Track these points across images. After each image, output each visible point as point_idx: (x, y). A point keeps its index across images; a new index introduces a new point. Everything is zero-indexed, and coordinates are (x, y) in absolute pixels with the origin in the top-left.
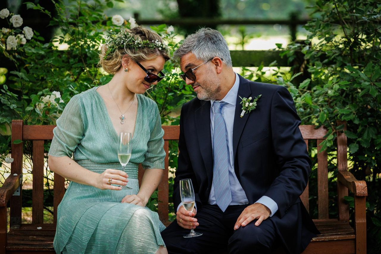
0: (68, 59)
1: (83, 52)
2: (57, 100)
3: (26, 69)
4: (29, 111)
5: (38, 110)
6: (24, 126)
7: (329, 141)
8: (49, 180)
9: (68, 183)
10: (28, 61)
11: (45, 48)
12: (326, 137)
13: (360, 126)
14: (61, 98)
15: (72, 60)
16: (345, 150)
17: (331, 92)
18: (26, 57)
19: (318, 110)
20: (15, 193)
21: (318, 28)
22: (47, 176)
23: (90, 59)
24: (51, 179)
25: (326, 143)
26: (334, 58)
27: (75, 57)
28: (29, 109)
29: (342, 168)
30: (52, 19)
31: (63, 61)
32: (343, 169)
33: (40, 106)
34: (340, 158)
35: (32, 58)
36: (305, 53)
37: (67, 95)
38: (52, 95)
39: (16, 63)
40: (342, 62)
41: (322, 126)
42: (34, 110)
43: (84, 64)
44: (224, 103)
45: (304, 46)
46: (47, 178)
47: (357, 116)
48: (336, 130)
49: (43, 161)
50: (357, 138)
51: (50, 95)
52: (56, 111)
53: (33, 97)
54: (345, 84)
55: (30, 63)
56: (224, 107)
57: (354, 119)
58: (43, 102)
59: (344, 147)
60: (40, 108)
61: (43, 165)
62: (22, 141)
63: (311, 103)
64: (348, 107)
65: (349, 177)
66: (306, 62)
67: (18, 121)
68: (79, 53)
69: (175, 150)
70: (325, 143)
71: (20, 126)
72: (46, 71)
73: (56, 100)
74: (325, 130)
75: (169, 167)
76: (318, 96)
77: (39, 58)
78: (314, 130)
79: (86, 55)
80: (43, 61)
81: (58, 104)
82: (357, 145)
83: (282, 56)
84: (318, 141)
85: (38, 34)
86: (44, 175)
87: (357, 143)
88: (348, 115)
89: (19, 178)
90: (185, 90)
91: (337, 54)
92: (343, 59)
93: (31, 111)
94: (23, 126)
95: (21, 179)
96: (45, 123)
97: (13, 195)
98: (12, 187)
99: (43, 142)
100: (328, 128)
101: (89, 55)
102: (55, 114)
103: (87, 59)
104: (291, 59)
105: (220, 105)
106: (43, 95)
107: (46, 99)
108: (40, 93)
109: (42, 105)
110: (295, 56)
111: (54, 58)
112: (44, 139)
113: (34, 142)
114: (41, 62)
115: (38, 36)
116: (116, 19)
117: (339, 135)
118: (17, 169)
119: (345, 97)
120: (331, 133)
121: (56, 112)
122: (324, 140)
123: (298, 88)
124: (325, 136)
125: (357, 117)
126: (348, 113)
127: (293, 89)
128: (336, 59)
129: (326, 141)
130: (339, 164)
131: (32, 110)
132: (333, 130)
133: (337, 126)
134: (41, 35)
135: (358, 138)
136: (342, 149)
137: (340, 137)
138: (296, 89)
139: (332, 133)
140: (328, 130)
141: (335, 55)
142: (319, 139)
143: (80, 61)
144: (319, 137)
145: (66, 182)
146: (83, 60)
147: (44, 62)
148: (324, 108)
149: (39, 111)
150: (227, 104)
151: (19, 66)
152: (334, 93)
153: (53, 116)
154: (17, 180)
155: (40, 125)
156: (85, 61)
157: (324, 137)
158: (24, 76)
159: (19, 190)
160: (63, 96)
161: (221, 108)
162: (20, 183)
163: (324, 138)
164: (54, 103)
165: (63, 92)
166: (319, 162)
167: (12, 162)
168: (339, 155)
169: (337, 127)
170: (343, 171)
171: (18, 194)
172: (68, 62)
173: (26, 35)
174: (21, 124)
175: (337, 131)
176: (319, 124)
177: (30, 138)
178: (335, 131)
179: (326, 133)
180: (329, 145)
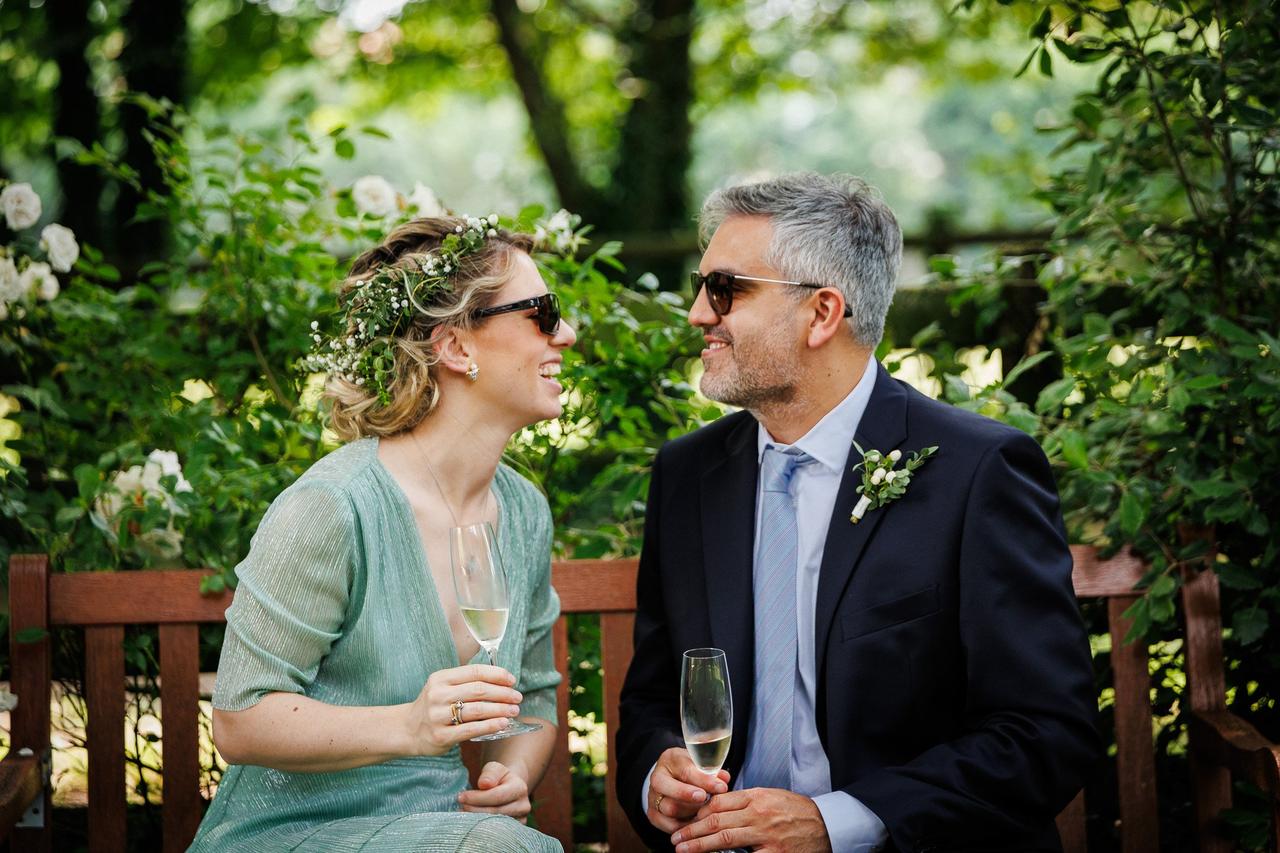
0: (204, 339)
1: (256, 313)
2: (169, 483)
3: (60, 379)
4: (70, 523)
5: (100, 520)
6: (54, 575)
7: (1161, 600)
8: (144, 770)
9: (212, 779)
10: (64, 350)
11: (122, 304)
12: (1142, 588)
13: (1271, 543)
14: (180, 477)
15: (215, 344)
16: (1214, 635)
17: (1160, 417)
18: (59, 338)
19: (1110, 488)
20: (25, 816)
21: (1097, 188)
22: (139, 756)
23: (280, 335)
24: (154, 765)
25: (1147, 610)
26: (1158, 299)
27: (227, 331)
28: (70, 513)
29: (1205, 701)
30: (143, 199)
31: (186, 349)
32: (1209, 703)
33: (107, 505)
34: (1197, 665)
35: (77, 341)
36: (1048, 285)
37: (202, 462)
38: (149, 466)
39: (24, 359)
40: (1185, 311)
41: (1126, 549)
42: (87, 517)
43: (259, 353)
44: (801, 458)
45: (1045, 262)
46: (137, 761)
47: (1257, 507)
48: (1178, 561)
49: (124, 701)
50: (1261, 585)
51: (143, 465)
52: (162, 519)
53: (84, 473)
54: (1211, 385)
55: (72, 360)
56: (799, 471)
57: (1249, 517)
58: (116, 491)
59: (1212, 622)
60: (108, 511)
61: (124, 713)
62: (46, 634)
63: (1084, 463)
64: (1218, 475)
65: (1241, 733)
66: (1045, 323)
67: (32, 562)
68: (241, 316)
69: (589, 650)
70: (1141, 609)
71: (39, 577)
72: (128, 385)
73: (162, 480)
74: (1137, 563)
75: (571, 713)
76: (1102, 438)
77: (103, 339)
78: (1095, 563)
79: (264, 324)
80: (115, 351)
81: (168, 496)
82: (1264, 614)
83: (955, 305)
84: (1112, 605)
85: (96, 256)
86: (125, 750)
87: (1261, 606)
88: (1225, 503)
89: (39, 766)
90: (621, 433)
91: (1168, 284)
92: (1193, 301)
93: (75, 522)
94: (48, 576)
95: (44, 766)
96: (125, 566)
97: (19, 825)
98: (12, 795)
99: (120, 633)
100: (1151, 555)
101: (274, 321)
102: (160, 532)
103: (270, 336)
104: (988, 317)
105: (788, 462)
106: (118, 466)
107: (125, 480)
108: (107, 459)
109: (116, 503)
110: (1004, 305)
111: (152, 337)
112: (123, 620)
113: (88, 632)
114: (109, 353)
115: (96, 265)
116: (367, 192)
117: (1191, 578)
118: (31, 730)
119: (1204, 440)
120: (1162, 573)
121: (163, 526)
122: (1138, 601)
123: (1033, 409)
124: (1140, 584)
125: (1261, 510)
126: (1227, 495)
127: (1019, 416)
128: (1167, 302)
129: (1145, 604)
130: (1193, 685)
131: (78, 521)
132: (1169, 563)
133: (1183, 547)
134: (106, 261)
135: (1265, 587)
136: (1204, 632)
137: (1195, 586)
138: (1028, 413)
139: (1165, 570)
140: (1146, 562)
141: (1159, 288)
142: (1118, 597)
143: (245, 345)
144: (1115, 590)
145: (207, 775)
146: (255, 342)
147: (119, 353)
148: (1134, 481)
149: (106, 522)
150: (811, 460)
151: (34, 369)
152: (1171, 422)
153: (155, 539)
154: (32, 772)
155: (109, 572)
156: (263, 343)
157: (1135, 588)
158: (50, 403)
159: (41, 807)
160: (187, 466)
161: (789, 473)
162: (44, 783)
163: (1136, 592)
164: (155, 490)
165: (189, 455)
166: (1119, 683)
167: (11, 707)
168: (1192, 652)
169: (1184, 551)
170: (1209, 712)
171: (37, 821)
172: (203, 351)
173: (53, 255)
174: (43, 569)
175: (1182, 563)
176: (1114, 543)
177: (75, 618)
178: (1174, 564)
179: (1139, 572)
180: (1159, 615)
